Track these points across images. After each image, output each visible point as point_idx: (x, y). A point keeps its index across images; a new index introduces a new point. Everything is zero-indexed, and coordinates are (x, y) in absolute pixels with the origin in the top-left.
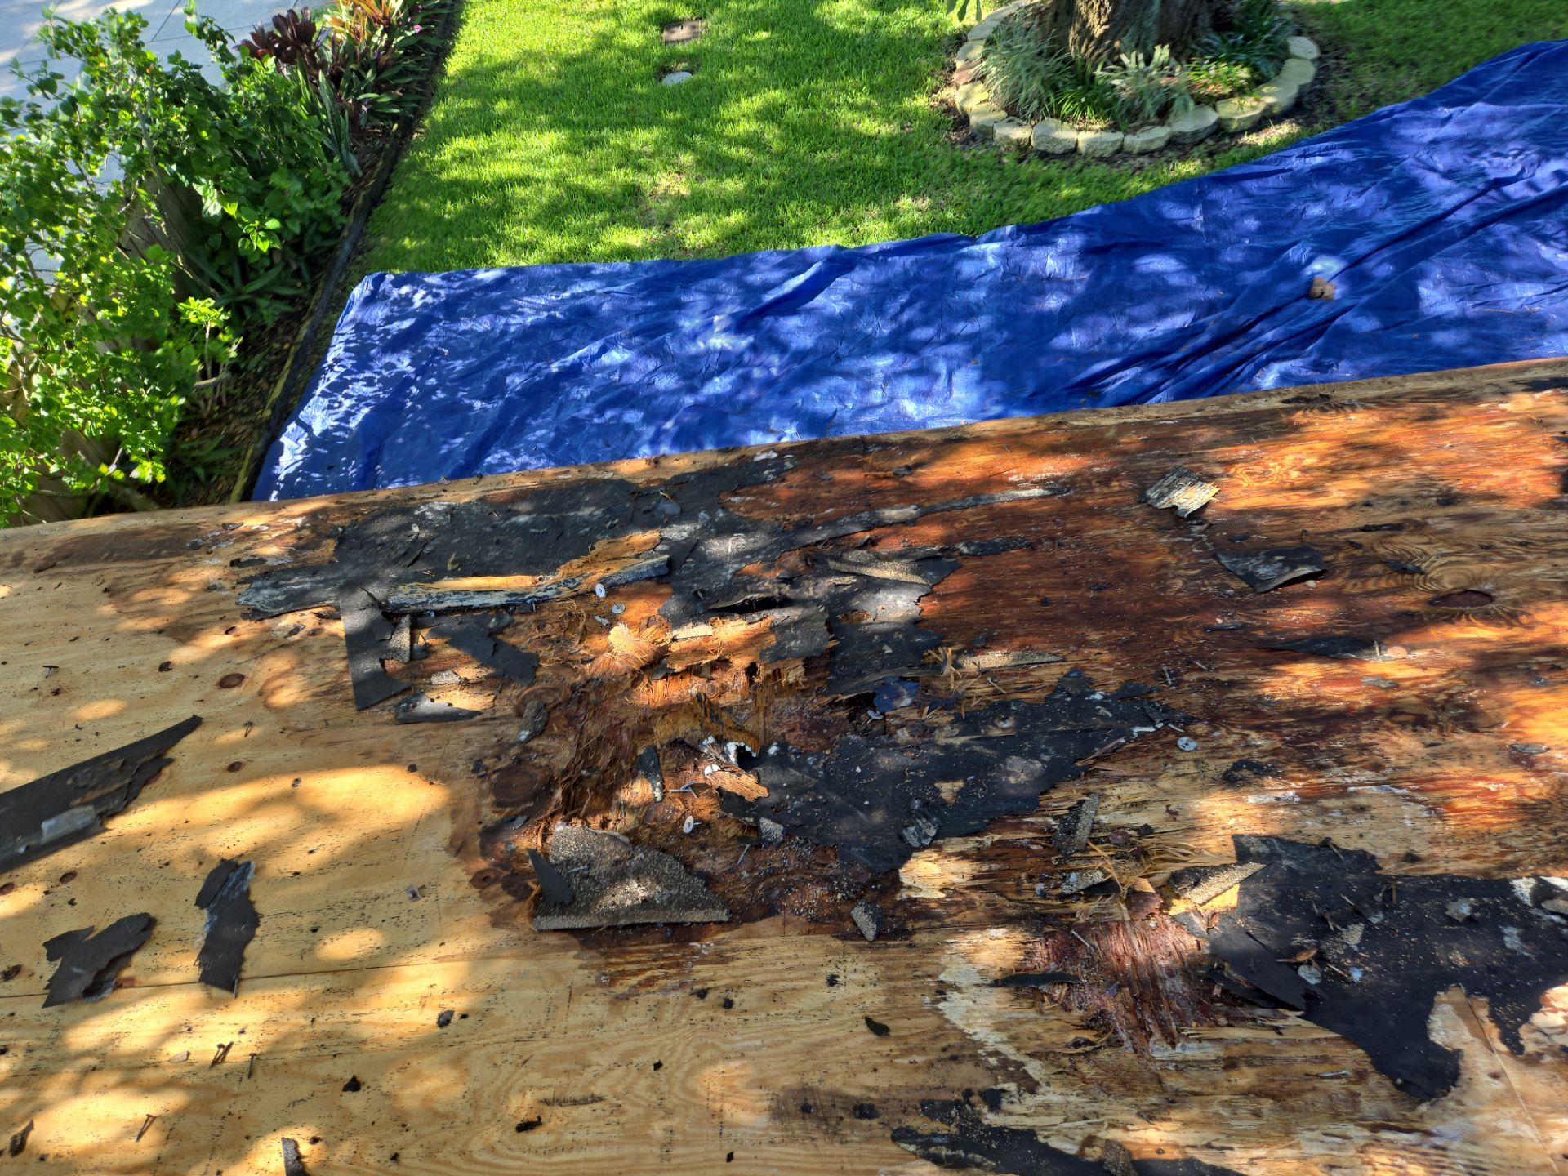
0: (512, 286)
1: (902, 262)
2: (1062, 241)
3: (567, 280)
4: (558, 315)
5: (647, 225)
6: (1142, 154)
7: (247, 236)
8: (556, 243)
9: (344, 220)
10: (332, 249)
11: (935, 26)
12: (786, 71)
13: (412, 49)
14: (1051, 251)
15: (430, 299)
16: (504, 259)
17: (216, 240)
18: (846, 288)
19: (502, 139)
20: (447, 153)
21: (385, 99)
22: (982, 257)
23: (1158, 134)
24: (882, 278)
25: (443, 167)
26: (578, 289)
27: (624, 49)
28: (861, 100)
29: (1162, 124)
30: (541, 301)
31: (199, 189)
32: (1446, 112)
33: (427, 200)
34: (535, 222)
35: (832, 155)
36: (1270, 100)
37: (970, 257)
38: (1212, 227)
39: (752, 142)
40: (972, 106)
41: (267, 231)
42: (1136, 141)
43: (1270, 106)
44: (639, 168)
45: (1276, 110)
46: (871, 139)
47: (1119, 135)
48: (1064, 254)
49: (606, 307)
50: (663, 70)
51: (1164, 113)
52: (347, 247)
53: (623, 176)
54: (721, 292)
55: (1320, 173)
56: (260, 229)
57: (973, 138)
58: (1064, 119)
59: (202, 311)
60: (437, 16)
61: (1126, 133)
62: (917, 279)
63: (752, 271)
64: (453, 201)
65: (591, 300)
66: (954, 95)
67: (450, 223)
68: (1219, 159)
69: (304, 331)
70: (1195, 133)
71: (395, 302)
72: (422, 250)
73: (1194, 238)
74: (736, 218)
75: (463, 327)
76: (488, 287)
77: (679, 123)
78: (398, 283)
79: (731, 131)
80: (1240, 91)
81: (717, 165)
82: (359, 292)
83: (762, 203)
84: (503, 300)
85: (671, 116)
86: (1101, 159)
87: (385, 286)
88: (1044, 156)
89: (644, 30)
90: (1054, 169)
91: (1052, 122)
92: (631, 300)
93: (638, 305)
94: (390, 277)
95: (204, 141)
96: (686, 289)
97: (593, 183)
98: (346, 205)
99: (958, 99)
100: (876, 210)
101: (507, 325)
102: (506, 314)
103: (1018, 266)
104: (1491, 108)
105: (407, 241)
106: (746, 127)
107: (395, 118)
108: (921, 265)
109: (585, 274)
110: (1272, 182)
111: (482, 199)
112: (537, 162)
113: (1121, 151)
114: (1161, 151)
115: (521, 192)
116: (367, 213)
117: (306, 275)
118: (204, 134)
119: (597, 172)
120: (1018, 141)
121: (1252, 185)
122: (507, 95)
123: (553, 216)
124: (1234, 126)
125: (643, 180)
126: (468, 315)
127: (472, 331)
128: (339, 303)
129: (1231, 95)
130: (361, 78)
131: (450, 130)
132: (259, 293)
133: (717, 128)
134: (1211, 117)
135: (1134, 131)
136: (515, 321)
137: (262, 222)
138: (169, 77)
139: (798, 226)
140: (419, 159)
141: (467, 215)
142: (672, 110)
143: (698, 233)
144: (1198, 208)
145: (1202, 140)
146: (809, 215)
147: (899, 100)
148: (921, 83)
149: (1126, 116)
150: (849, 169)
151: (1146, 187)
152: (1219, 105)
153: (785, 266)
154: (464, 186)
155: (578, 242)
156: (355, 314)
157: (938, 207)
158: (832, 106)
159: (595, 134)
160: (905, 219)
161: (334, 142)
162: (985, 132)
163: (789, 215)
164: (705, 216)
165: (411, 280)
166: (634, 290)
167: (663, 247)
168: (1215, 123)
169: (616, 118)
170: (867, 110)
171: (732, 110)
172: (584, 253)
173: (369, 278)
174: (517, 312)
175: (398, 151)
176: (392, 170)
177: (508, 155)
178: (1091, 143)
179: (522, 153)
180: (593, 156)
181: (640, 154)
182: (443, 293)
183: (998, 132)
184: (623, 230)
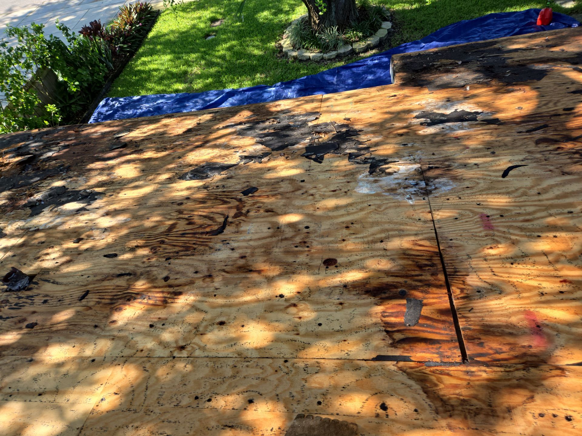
0: (142, 101)
1: (249, 93)
2: (293, 87)
3: (158, 99)
4: (151, 109)
5: (185, 82)
6: (329, 60)
7: (69, 87)
8: (159, 88)
9: (104, 82)
10: (99, 91)
11: (286, 20)
12: (240, 35)
13: (138, 30)
14: (290, 90)
15: (119, 105)
16: (143, 93)
17: (62, 88)
18: (231, 101)
19: (156, 57)
20: (139, 62)
21: (126, 46)
22: (270, 92)
23: (333, 53)
24: (241, 98)
25: (137, 66)
26: (159, 102)
27: (198, 29)
28: (257, 43)
29: (335, 51)
30: (147, 105)
31: (57, 73)
32: (423, 44)
33: (128, 76)
34: (155, 82)
35: (243, 61)
36: (369, 42)
37: (267, 92)
38: (339, 83)
39: (223, 57)
40: (285, 46)
41: (75, 85)
42: (326, 56)
43: (369, 45)
44: (190, 66)
45: (372, 45)
46: (255, 56)
47: (322, 54)
48: (293, 91)
49: (165, 107)
50: (207, 35)
51: (335, 48)
52: (104, 90)
53: (183, 68)
54: (198, 102)
55: (375, 65)
56: (74, 85)
58: (307, 49)
59: (51, 108)
60: (150, 20)
61: (324, 53)
62: (251, 98)
63: (208, 96)
64: (136, 76)
65: (161, 105)
66: (282, 42)
67: (133, 83)
68: (350, 61)
69: (85, 114)
70: (344, 53)
71: (111, 106)
72: (123, 91)
73: (333, 86)
74: (210, 80)
75: (125, 113)
76: (135, 101)
77: (205, 52)
78: (112, 101)
79: (217, 54)
80: (360, 39)
81: (210, 64)
82: (102, 103)
83: (217, 76)
84: (139, 105)
85: (203, 50)
86: (317, 62)
87: (109, 101)
88: (301, 61)
89: (206, 23)
90: (301, 65)
91: (304, 50)
92: (172, 105)
93: (175, 106)
94: (111, 99)
95: (57, 60)
96: (188, 101)
97: (174, 70)
98: (106, 77)
99: (282, 43)
100: (249, 78)
101: (137, 112)
102: (138, 109)
103: (280, 94)
104: (438, 43)
105: (119, 88)
106: (222, 52)
107: (128, 52)
108: (252, 94)
109: (162, 97)
110: (361, 68)
111: (144, 76)
112: (162, 64)
113: (323, 59)
114: (334, 59)
115: (155, 73)
116: (112, 80)
117: (90, 99)
118: (57, 57)
119: (177, 67)
120: (294, 56)
121: (355, 70)
122: (160, 44)
123: (160, 81)
124: (357, 51)
125: (189, 69)
126: (127, 109)
127: (127, 114)
128: (96, 106)
129: (357, 41)
130: (119, 39)
131: (142, 55)
132: (73, 103)
133: (214, 53)
134: (350, 48)
135: (326, 53)
136: (139, 111)
137: (74, 82)
138: (49, 41)
139: (226, 83)
140: (132, 64)
141: (138, 80)
142: (203, 48)
143: (198, 85)
144: (336, 77)
145: (348, 56)
146: (230, 79)
147: (266, 44)
148: (275, 38)
149: (325, 48)
150: (245, 65)
151: (325, 70)
152: (353, 44)
153: (217, 95)
154: (140, 72)
155: (164, 88)
156: (99, 109)
157: (266, 77)
158: (248, 46)
159: (180, 55)
160: (256, 81)
161: (106, 60)
162: (286, 53)
163: (224, 79)
164: (201, 80)
165: (116, 99)
166: (174, 102)
167: (187, 89)
168: (351, 50)
169: (187, 50)
170: (257, 47)
171: (220, 48)
172: (165, 91)
173: (105, 99)
174: (140, 108)
175: (127, 62)
176: (124, 68)
177: (155, 62)
178: (313, 57)
179: (159, 62)
180: (178, 62)
181: (191, 61)
182: (123, 103)
183: (289, 54)
184: (178, 84)
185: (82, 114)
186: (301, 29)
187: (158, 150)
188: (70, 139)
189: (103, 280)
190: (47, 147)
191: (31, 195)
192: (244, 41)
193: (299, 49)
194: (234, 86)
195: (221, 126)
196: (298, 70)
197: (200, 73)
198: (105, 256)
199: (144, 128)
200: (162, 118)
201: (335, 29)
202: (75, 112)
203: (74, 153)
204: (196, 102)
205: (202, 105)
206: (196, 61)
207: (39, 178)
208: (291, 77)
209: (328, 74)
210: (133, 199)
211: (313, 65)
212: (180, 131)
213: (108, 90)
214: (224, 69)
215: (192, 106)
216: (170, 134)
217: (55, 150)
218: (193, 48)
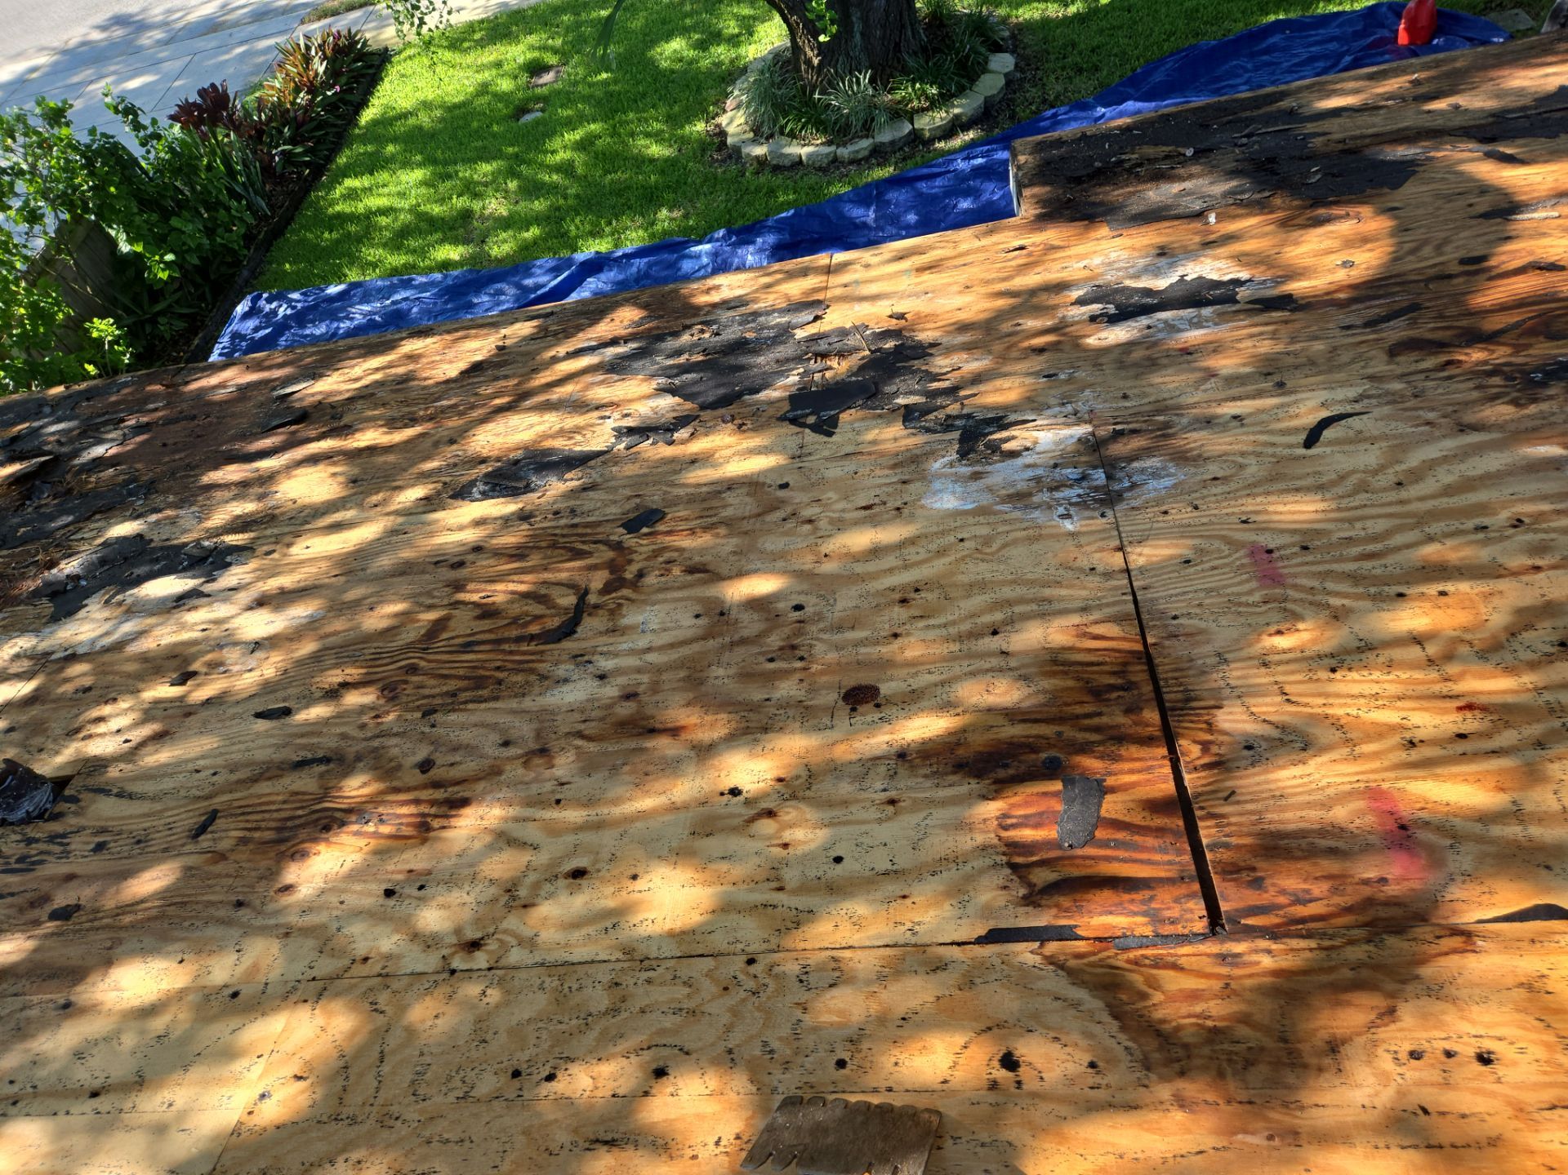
0: (350, 298)
1: (640, 263)
2: (759, 240)
3: (392, 289)
4: (377, 318)
5: (466, 241)
6: (852, 162)
7: (150, 268)
8: (397, 260)
9: (245, 252)
10: (233, 275)
11: (732, 61)
12: (610, 106)
13: (331, 106)
14: (751, 248)
15: (289, 312)
16: (353, 276)
17: (131, 273)
18: (593, 286)
19: (383, 176)
20: (338, 191)
21: (299, 150)
22: (698, 256)
23: (865, 144)
24: (621, 277)
25: (332, 203)
26: (397, 297)
27: (495, 95)
28: (657, 126)
29: (867, 137)
30: (366, 308)
31: (113, 233)
32: (1101, 110)
33: (310, 231)
34: (385, 246)
35: (620, 176)
36: (957, 111)
37: (690, 257)
38: (882, 222)
39: (566, 169)
40: (731, 130)
41: (166, 263)
42: (844, 152)
43: (957, 117)
44: (476, 196)
45: (964, 119)
46: (652, 160)
47: (833, 148)
48: (761, 251)
49: (415, 310)
50: (522, 110)
51: (868, 129)
52: (245, 273)
53: (460, 203)
54: (504, 293)
55: (977, 172)
56: (162, 262)
57: (730, 157)
58: (793, 135)
59: (103, 328)
60: (363, 76)
61: (838, 146)
62: (647, 275)
63: (530, 275)
64: (331, 231)
65: (404, 305)
66: (723, 120)
67: (324, 249)
68: (910, 164)
69: (196, 342)
70: (892, 143)
71: (267, 315)
72: (297, 273)
73: (863, 231)
74: (534, 232)
75: (308, 332)
76: (332, 299)
77: (516, 156)
78: (269, 301)
79: (550, 159)
80: (934, 104)
81: (532, 189)
82: (241, 309)
83: (553, 220)
84: (343, 309)
85: (510, 150)
86: (820, 169)
87: (262, 303)
88: (777, 169)
89: (516, 77)
90: (778, 180)
91: (784, 140)
92: (435, 304)
93: (441, 306)
94: (265, 295)
95: (112, 195)
96: (478, 292)
97: (436, 210)
98: (249, 238)
99: (724, 124)
100: (641, 220)
101: (338, 328)
102: (340, 320)
103: (724, 260)
104: (1139, 105)
105: (287, 266)
106: (562, 156)
107: (307, 164)
108: (650, 265)
109: (407, 284)
110: (939, 182)
111: (353, 228)
112: (402, 195)
113: (835, 161)
114: (866, 159)
115: (383, 221)
116: (267, 245)
117: (209, 296)
118: (112, 189)
119: (442, 201)
120: (757, 157)
121: (923, 186)
122: (395, 140)
123: (398, 241)
124: (927, 134)
125: (476, 206)
126: (313, 322)
127: (312, 335)
128: (226, 317)
129: (923, 110)
130: (281, 132)
131: (346, 172)
132: (162, 313)
133: (541, 157)
134: (907, 128)
135: (844, 145)
136: (345, 325)
137: (162, 256)
138: (88, 146)
139: (577, 237)
140: (318, 197)
141: (338, 242)
142: (513, 145)
143: (501, 247)
144: (873, 208)
145: (901, 149)
146: (588, 227)
147: (682, 127)
148: (705, 111)
149: (839, 132)
150: (629, 188)
151: (844, 190)
152: (916, 117)
153: (556, 270)
154: (342, 218)
155: (411, 259)
156: (234, 326)
157: (686, 216)
158: (632, 135)
159: (450, 169)
160: (658, 227)
161: (246, 189)
162: (737, 150)
163: (573, 228)
164: (511, 233)
165: (280, 297)
166: (438, 295)
167: (472, 260)
168: (910, 133)
169: (469, 154)
170: (657, 137)
171: (557, 143)
172: (411, 268)
173: (249, 297)
174: (348, 318)
175: (307, 192)
176: (297, 208)
177: (381, 191)
178: (810, 156)
179: (392, 189)
180: (445, 187)
181: (479, 183)
182: (299, 305)
183: (746, 150)
184: (447, 247)
185: (188, 342)
186: (773, 84)
187: (392, 424)
188: (151, 406)
189: (254, 780)
190: (91, 432)
191: (52, 564)
192: (621, 123)
193: (771, 136)
194: (602, 246)
195: (562, 350)
196: (772, 192)
197: (505, 213)
198: (259, 715)
199: (353, 367)
200: (402, 339)
201: (865, 78)
202: (167, 336)
203: (164, 445)
204: (500, 292)
205: (516, 301)
206: (494, 183)
207: (71, 518)
208: (752, 214)
209: (851, 201)
210: (329, 558)
211: (812, 179)
212: (452, 371)
213: (254, 274)
214: (570, 202)
215: (487, 305)
216: (426, 379)
217: (113, 440)
218: (485, 148)
